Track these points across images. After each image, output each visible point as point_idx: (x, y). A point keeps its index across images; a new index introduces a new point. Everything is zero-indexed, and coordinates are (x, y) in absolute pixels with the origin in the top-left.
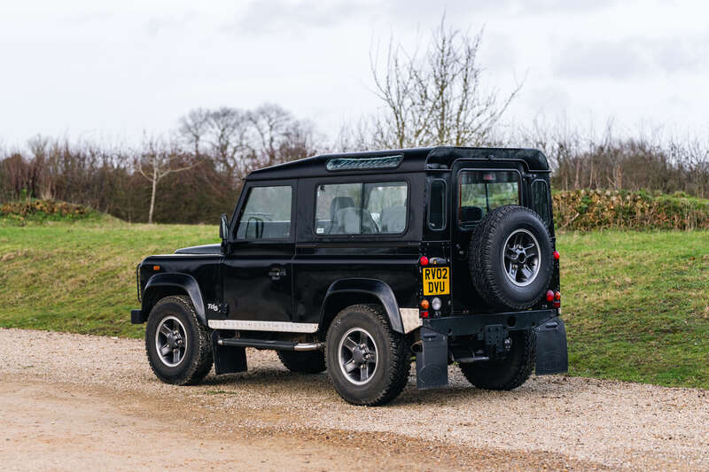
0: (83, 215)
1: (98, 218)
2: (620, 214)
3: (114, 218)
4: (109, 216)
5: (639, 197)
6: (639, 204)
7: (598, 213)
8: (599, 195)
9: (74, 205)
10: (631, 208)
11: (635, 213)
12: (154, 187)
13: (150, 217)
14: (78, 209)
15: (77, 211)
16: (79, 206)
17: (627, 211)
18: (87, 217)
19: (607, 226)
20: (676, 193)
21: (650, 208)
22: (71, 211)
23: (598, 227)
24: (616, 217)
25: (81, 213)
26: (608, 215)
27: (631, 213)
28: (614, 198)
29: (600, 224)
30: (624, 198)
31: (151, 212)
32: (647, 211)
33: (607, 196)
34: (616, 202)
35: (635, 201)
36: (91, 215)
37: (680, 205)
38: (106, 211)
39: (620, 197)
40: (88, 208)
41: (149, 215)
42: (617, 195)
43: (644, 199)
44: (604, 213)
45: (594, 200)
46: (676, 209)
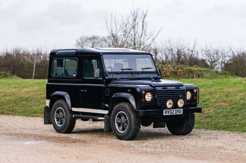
0: (6, 76)
1: (11, 77)
2: (172, 73)
3: (18, 77)
4: (16, 76)
5: (179, 68)
6: (179, 70)
7: (165, 73)
8: (166, 67)
9: (3, 73)
10: (177, 71)
11: (177, 73)
12: (35, 66)
13: (33, 77)
14: (4, 74)
15: (4, 75)
16: (5, 73)
17: (175, 72)
18: (7, 77)
19: (168, 77)
20: (195, 66)
21: (183, 71)
22: (2, 75)
23: (165, 78)
24: (171, 75)
25: (5, 75)
26: (168, 74)
27: (176, 73)
28: (171, 68)
29: (165, 77)
30: (174, 68)
31: (33, 75)
32: (182, 72)
33: (168, 67)
34: (171, 69)
35: (178, 69)
36: (9, 76)
37: (193, 70)
38: (15, 75)
39: (173, 68)
40: (8, 74)
41: (32, 76)
42: (172, 67)
43: (181, 68)
44: (167, 73)
45: (163, 69)
46: (191, 72)
